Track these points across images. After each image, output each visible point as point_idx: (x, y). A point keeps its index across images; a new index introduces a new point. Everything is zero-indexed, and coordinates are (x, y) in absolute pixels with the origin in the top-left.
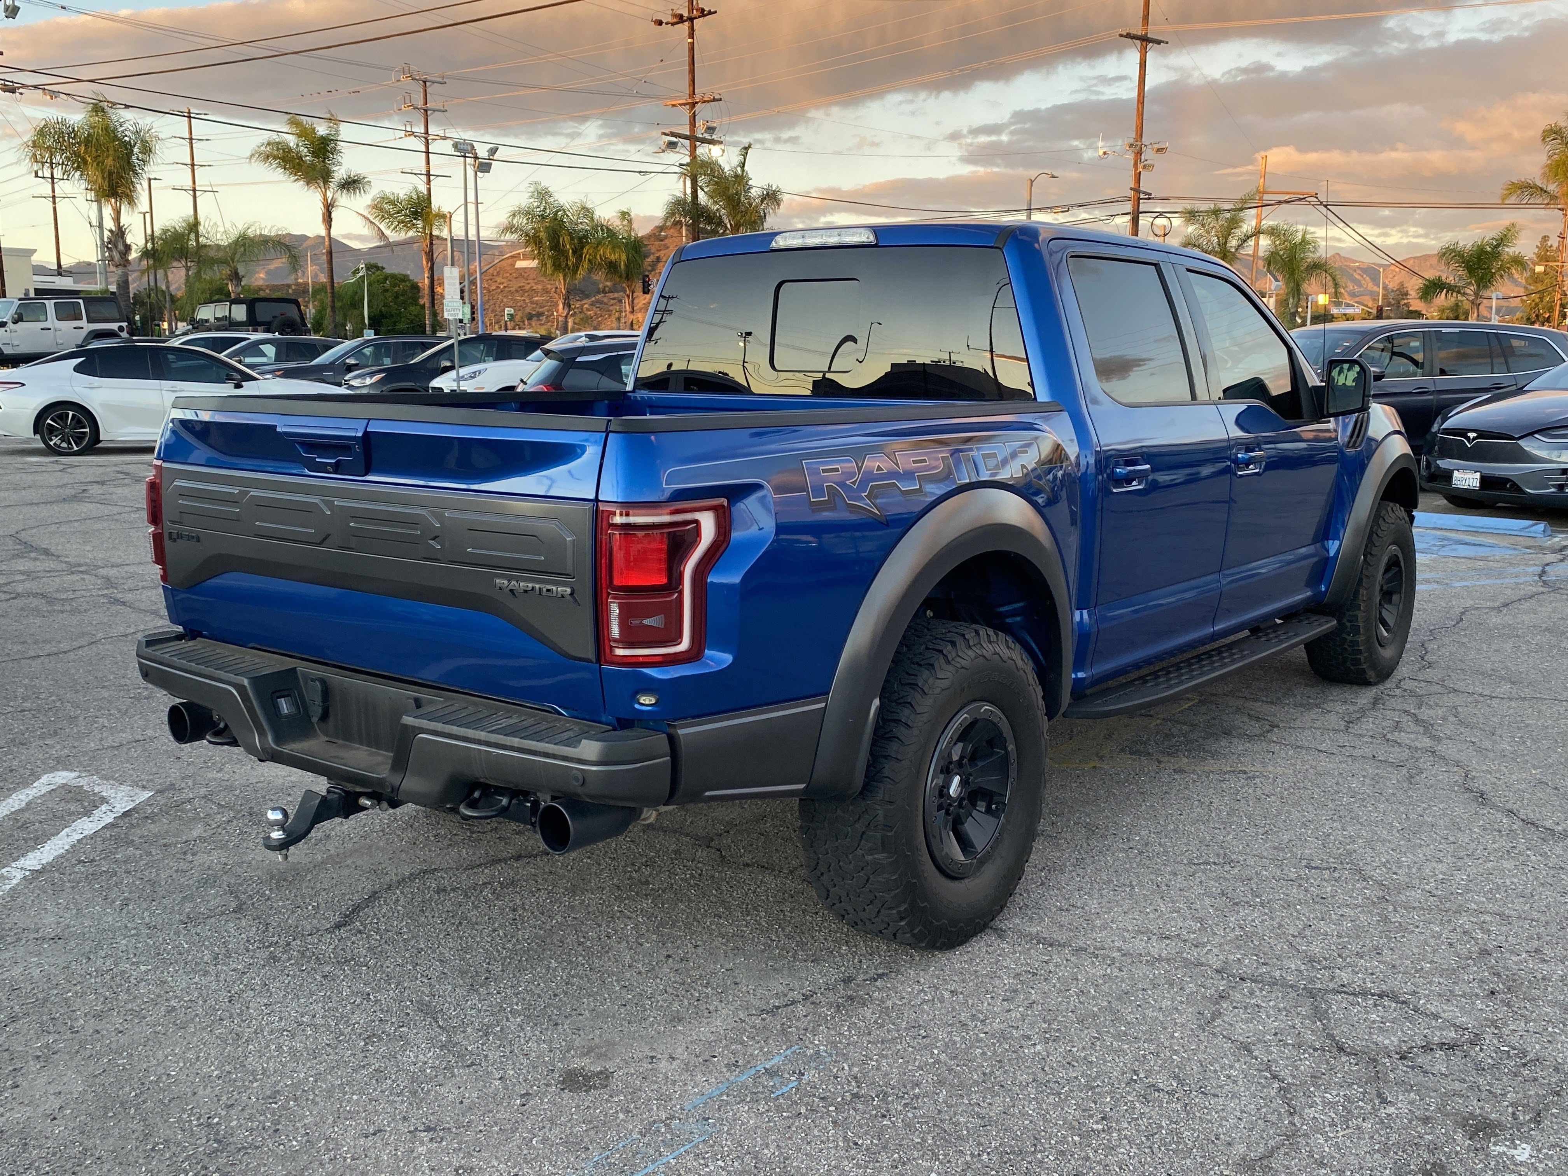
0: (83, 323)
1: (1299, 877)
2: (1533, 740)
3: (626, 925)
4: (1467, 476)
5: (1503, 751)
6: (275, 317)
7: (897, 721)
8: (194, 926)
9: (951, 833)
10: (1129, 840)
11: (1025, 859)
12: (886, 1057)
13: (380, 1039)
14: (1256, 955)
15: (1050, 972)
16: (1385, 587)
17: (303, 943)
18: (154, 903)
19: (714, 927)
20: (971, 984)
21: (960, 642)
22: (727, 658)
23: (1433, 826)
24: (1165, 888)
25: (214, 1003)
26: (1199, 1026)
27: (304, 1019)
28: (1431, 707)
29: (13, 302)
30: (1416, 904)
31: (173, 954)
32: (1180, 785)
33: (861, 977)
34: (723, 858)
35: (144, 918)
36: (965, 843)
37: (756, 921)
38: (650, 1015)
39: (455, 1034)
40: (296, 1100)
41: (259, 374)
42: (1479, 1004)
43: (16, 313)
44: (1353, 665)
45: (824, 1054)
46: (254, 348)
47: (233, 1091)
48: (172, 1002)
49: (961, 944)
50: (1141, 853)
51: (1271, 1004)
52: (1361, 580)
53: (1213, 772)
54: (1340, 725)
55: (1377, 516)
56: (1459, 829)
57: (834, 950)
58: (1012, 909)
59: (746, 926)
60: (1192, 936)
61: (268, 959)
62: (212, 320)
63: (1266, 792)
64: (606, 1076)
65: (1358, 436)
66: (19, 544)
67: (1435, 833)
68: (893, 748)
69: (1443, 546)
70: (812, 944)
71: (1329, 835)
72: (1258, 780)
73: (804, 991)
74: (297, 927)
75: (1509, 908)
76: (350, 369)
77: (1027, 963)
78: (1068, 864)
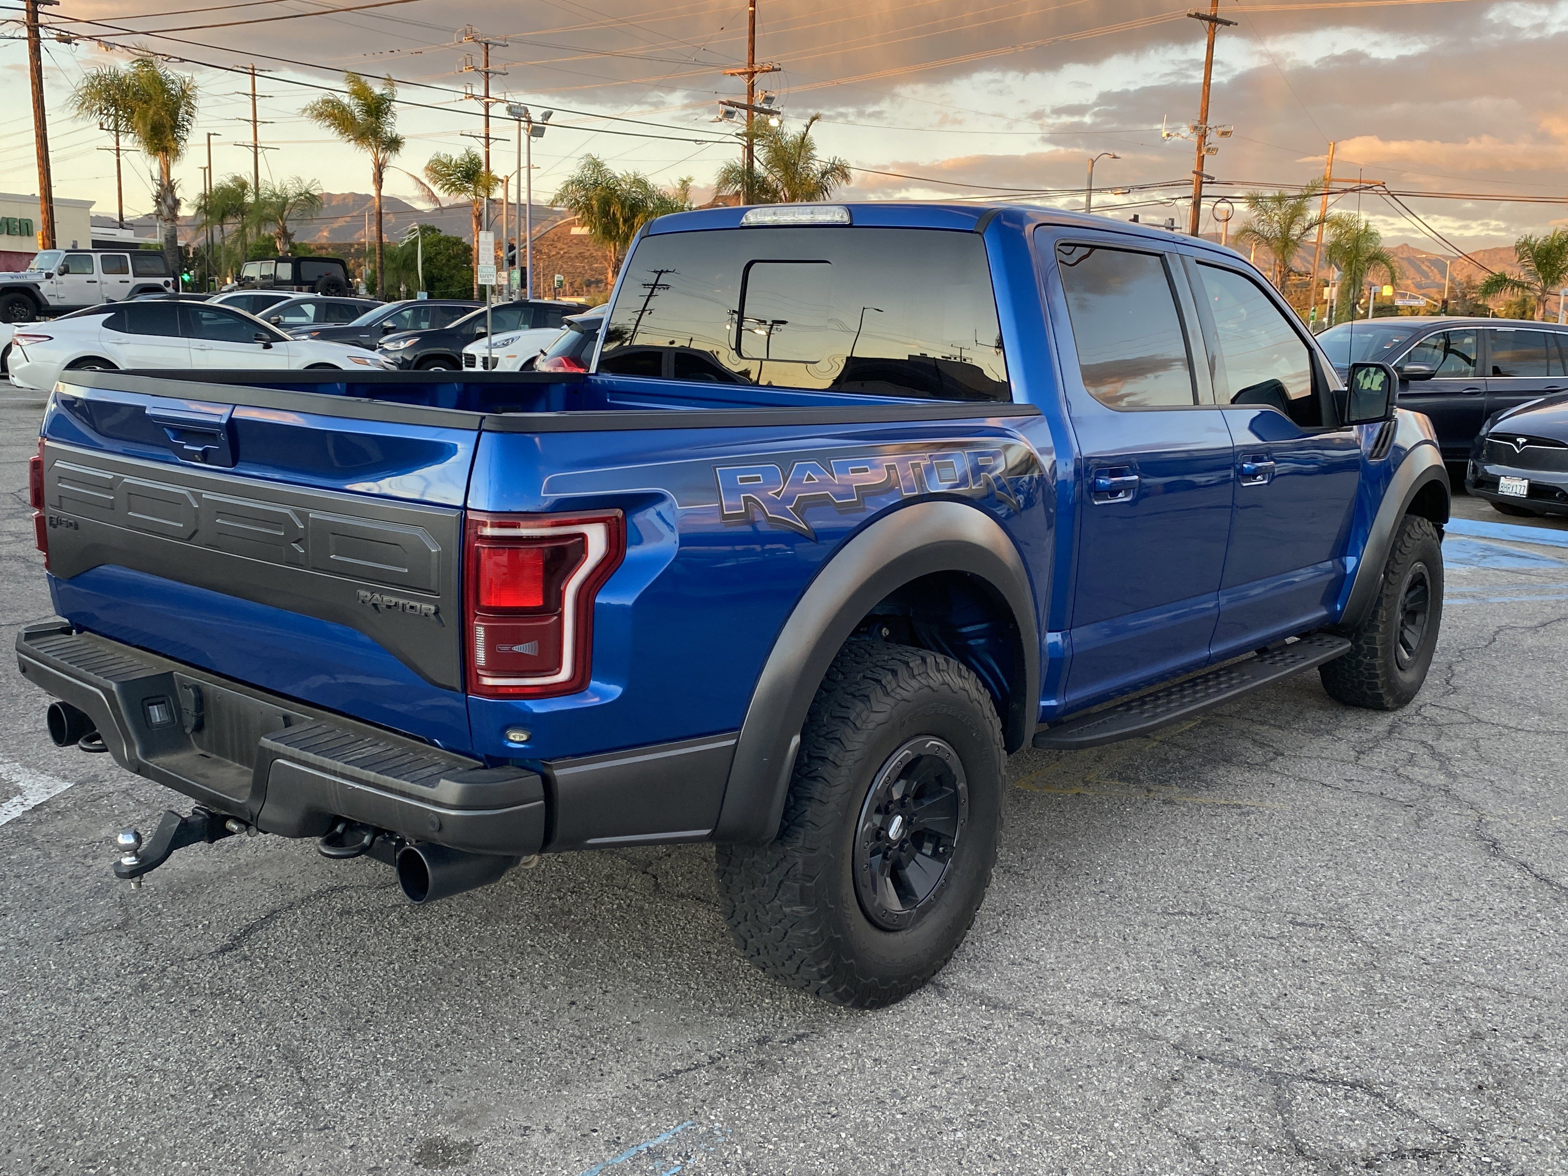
0: (130, 277)
1: (1282, 935)
2: (1557, 781)
3: (535, 963)
4: (1514, 483)
5: (1523, 793)
6: (320, 277)
7: (824, 759)
8: (69, 944)
9: (889, 880)
10: (1101, 882)
11: (974, 908)
12: (786, 1139)
13: (232, 1091)
14: (1221, 1029)
15: (989, 1040)
16: (1409, 606)
17: (180, 970)
18: (35, 914)
19: (629, 969)
20: (898, 1051)
21: (903, 672)
22: (616, 690)
23: (1436, 878)
24: (1131, 941)
25: (63, 1038)
26: (1143, 1115)
27: (155, 1063)
28: (1450, 739)
29: (60, 254)
30: (1406, 973)
31: (36, 977)
32: (1167, 819)
33: (779, 1037)
34: (657, 885)
35: (18, 932)
36: (904, 890)
37: (677, 963)
38: (535, 1075)
39: (316, 1089)
40: (118, 1165)
41: (290, 335)
42: (1464, 1102)
43: (62, 265)
44: (1370, 689)
45: (718, 1133)
46: (295, 308)
47: (52, 1150)
48: (18, 1036)
49: (894, 1002)
50: (1112, 898)
51: (1229, 1090)
52: (1380, 599)
53: (1205, 805)
54: (1350, 756)
55: (1401, 530)
56: (1465, 883)
57: (755, 1002)
58: (959, 961)
59: (666, 970)
60: (1153, 1002)
61: (137, 988)
62: (258, 278)
63: (1259, 831)
64: (468, 1148)
65: (1383, 445)
66: (18, 503)
67: (1439, 888)
68: (817, 789)
69: (1485, 557)
70: (733, 995)
71: (1321, 885)
72: (1252, 817)
73: (712, 1052)
74: (179, 949)
75: (1510, 982)
76: (387, 331)
77: (965, 1029)
78: (1030, 908)
